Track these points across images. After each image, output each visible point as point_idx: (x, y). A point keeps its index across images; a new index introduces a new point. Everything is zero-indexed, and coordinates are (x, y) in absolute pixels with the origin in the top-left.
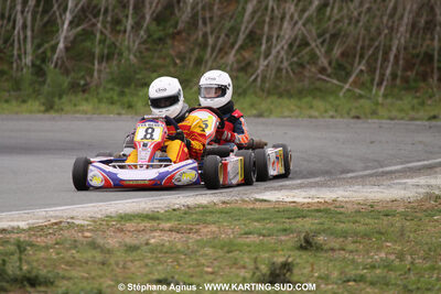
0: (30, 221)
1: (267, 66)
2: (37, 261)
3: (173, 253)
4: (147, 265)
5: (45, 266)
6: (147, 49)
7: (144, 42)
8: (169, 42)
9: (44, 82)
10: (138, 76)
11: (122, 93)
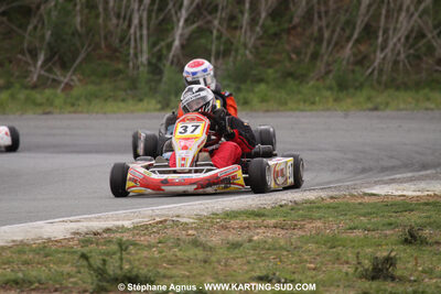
0: (135, 221)
1: (384, 59)
2: (139, 260)
3: (275, 249)
4: (249, 262)
5: (146, 265)
6: (263, 45)
7: (260, 38)
8: (285, 36)
9: (160, 81)
10: (255, 72)
11: (238, 90)
